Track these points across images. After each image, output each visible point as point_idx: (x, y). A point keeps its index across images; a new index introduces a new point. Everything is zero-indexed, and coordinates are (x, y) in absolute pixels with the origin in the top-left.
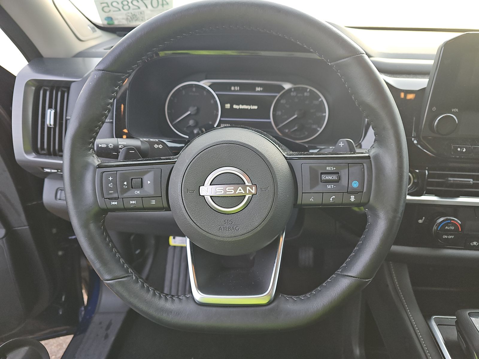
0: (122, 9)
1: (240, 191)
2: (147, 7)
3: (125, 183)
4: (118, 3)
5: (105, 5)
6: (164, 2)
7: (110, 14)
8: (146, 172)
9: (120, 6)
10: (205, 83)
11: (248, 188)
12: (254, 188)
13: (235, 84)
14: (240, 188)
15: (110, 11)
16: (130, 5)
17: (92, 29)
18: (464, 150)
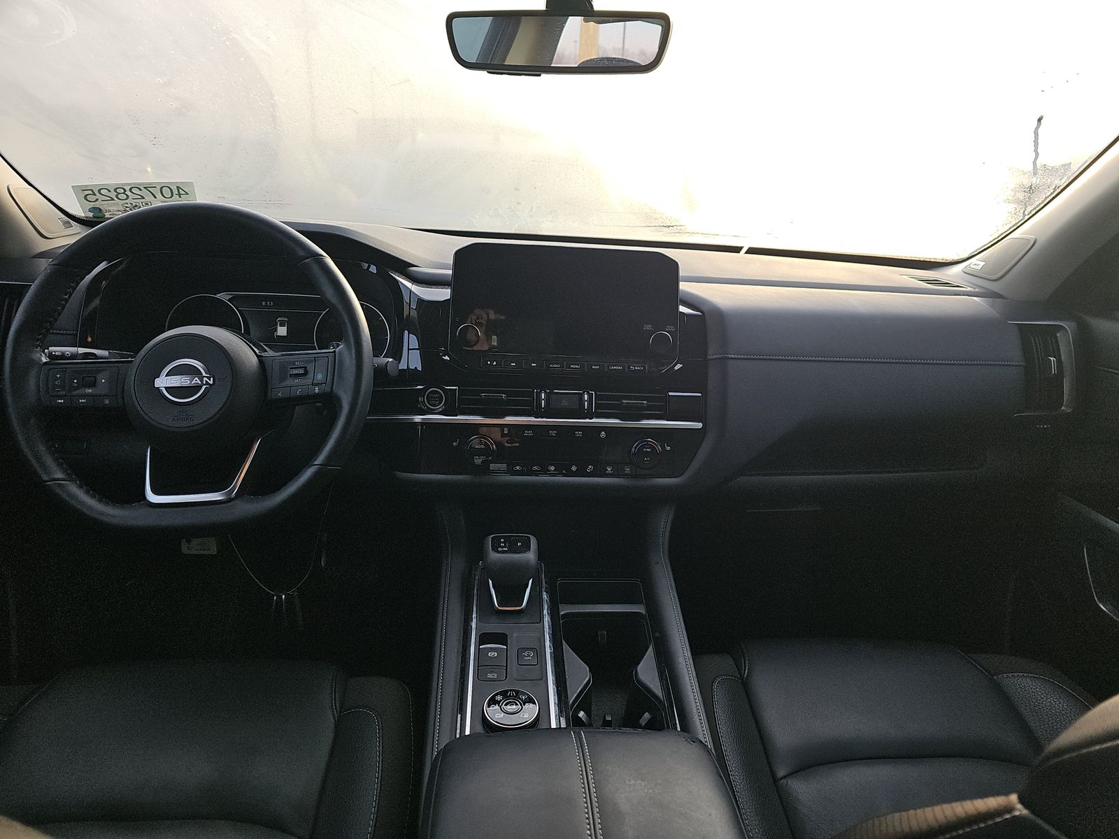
0: (115, 199)
1: (197, 381)
2: (155, 197)
3: (75, 381)
4: (109, 191)
5: (90, 192)
6: (181, 192)
7: (97, 204)
8: (98, 371)
9: (113, 194)
10: (224, 296)
11: (205, 379)
12: (212, 379)
13: (266, 298)
14: (196, 378)
15: (97, 200)
16: (128, 193)
17: (65, 223)
18: (495, 363)
